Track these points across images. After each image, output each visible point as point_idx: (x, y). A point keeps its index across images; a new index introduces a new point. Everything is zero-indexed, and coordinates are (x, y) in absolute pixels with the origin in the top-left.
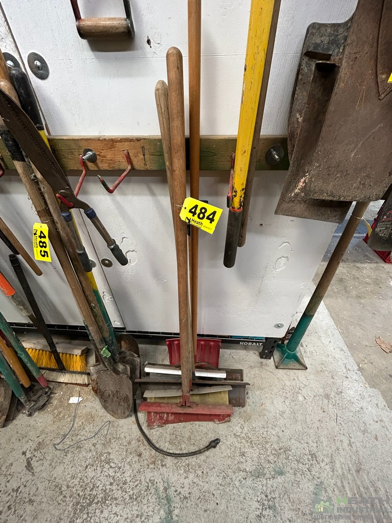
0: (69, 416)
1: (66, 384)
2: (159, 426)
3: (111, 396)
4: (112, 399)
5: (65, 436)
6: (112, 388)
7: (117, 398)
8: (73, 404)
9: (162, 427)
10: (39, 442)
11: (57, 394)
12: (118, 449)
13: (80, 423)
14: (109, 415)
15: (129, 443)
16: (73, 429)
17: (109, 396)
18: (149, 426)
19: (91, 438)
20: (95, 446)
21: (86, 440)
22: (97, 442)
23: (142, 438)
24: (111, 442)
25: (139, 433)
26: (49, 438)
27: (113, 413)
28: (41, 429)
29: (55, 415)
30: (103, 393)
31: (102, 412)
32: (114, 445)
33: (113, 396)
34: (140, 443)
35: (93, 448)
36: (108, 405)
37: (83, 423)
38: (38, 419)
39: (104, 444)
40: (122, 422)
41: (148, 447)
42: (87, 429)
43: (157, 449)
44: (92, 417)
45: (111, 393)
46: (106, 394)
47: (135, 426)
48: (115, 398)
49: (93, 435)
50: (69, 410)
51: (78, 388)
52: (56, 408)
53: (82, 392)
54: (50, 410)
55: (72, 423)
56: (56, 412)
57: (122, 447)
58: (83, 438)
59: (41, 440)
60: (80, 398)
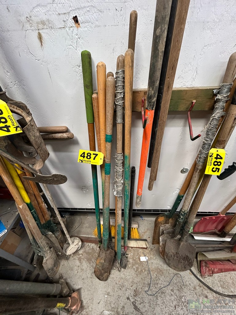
0: (145, 271)
1: (132, 248)
2: (208, 276)
3: (173, 256)
4: (173, 258)
5: (149, 285)
6: (173, 251)
7: (177, 257)
8: (143, 261)
9: (211, 276)
10: (134, 290)
11: (129, 255)
12: (190, 293)
13: (155, 275)
14: (171, 269)
15: (195, 288)
16: (152, 280)
17: (171, 256)
18: (201, 275)
19: (168, 285)
20: (173, 291)
21: (165, 287)
22: (173, 288)
23: (201, 284)
24: (182, 288)
25: (198, 281)
26: (139, 287)
27: (175, 268)
28: (131, 280)
29: (135, 270)
30: (168, 254)
31: (165, 267)
32: (185, 290)
33: (174, 256)
34: (202, 288)
35: (172, 293)
36: (170, 262)
37: (156, 275)
38: (125, 274)
39: (178, 290)
40: (182, 273)
41: (209, 291)
42: (161, 279)
43: (216, 292)
44: (161, 271)
45: (172, 254)
46: (169, 255)
47: (192, 276)
48: (176, 257)
49: (168, 284)
50: (143, 266)
51: (141, 250)
52: (133, 265)
53: (145, 253)
54: (130, 266)
55: (149, 275)
56: (134, 267)
57: (192, 291)
58: (162, 286)
59: (135, 289)
60: (146, 257)
